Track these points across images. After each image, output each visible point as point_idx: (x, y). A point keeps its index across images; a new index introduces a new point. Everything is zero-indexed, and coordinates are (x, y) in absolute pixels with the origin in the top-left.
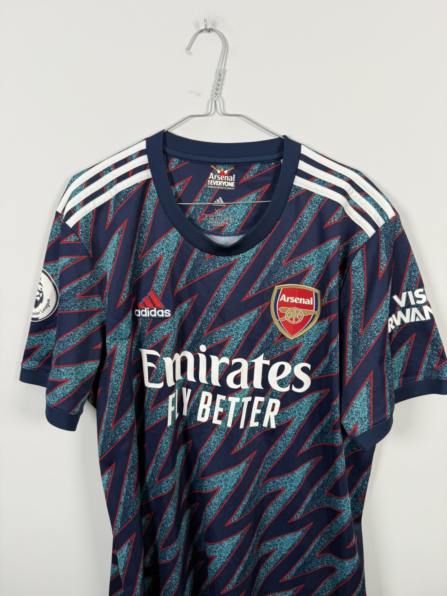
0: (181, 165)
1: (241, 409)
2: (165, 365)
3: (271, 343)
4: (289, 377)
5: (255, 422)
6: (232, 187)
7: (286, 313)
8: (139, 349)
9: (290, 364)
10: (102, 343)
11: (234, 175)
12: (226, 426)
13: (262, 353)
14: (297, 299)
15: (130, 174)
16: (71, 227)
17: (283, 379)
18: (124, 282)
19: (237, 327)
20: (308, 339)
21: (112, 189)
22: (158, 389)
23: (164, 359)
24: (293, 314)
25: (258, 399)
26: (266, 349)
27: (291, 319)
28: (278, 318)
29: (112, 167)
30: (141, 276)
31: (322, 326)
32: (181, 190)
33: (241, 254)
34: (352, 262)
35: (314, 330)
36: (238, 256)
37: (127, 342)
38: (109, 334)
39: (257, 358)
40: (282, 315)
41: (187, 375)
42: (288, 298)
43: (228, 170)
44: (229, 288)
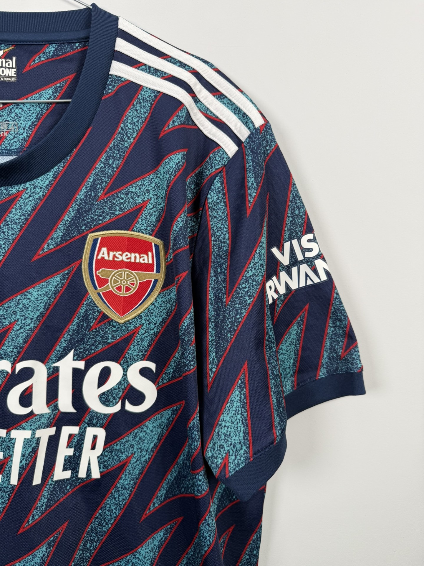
3: (86, 330)
4: (119, 388)
5: (64, 470)
7: (109, 279)
9: (121, 365)
11: (14, 59)
12: (9, 483)
13: (71, 350)
14: (127, 255)
17: (108, 391)
19: (24, 305)
20: (148, 320)
24: (121, 280)
25: (67, 431)
26: (77, 342)
27: (119, 289)
28: (95, 288)
31: (169, 297)
33: (28, 183)
35: (157, 305)
36: (23, 185)
39: (63, 358)
40: (103, 282)
42: (112, 254)
43: (5, 51)
44: (9, 239)
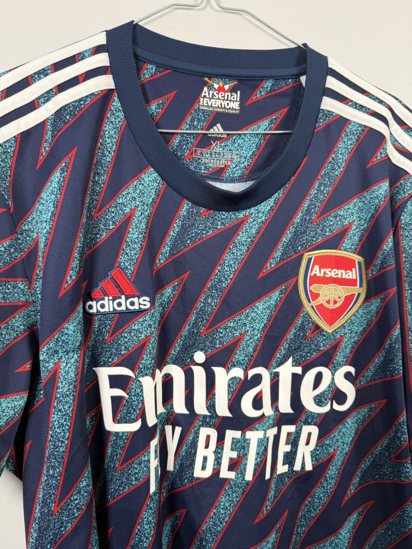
0: (159, 75)
1: (266, 449)
2: (142, 390)
3: (302, 339)
4: (329, 390)
5: (283, 465)
6: (235, 110)
7: (321, 293)
8: (94, 369)
9: (330, 369)
10: (30, 362)
11: (239, 92)
12: (244, 479)
13: (290, 357)
14: (335, 272)
15: (81, 79)
17: (321, 393)
18: (71, 252)
19: (252, 318)
20: (350, 330)
21: (49, 102)
22: (131, 432)
23: (141, 379)
24: (330, 294)
26: (295, 349)
27: (328, 302)
28: (310, 302)
29: (49, 70)
30: (96, 246)
31: (369, 309)
32: (160, 110)
33: (253, 208)
34: (400, 216)
35: (358, 316)
36: (248, 210)
37: (76, 356)
38: (44, 343)
39: (283, 364)
40: (316, 296)
41: (172, 405)
42: (323, 271)
43: (230, 85)
44: (238, 259)
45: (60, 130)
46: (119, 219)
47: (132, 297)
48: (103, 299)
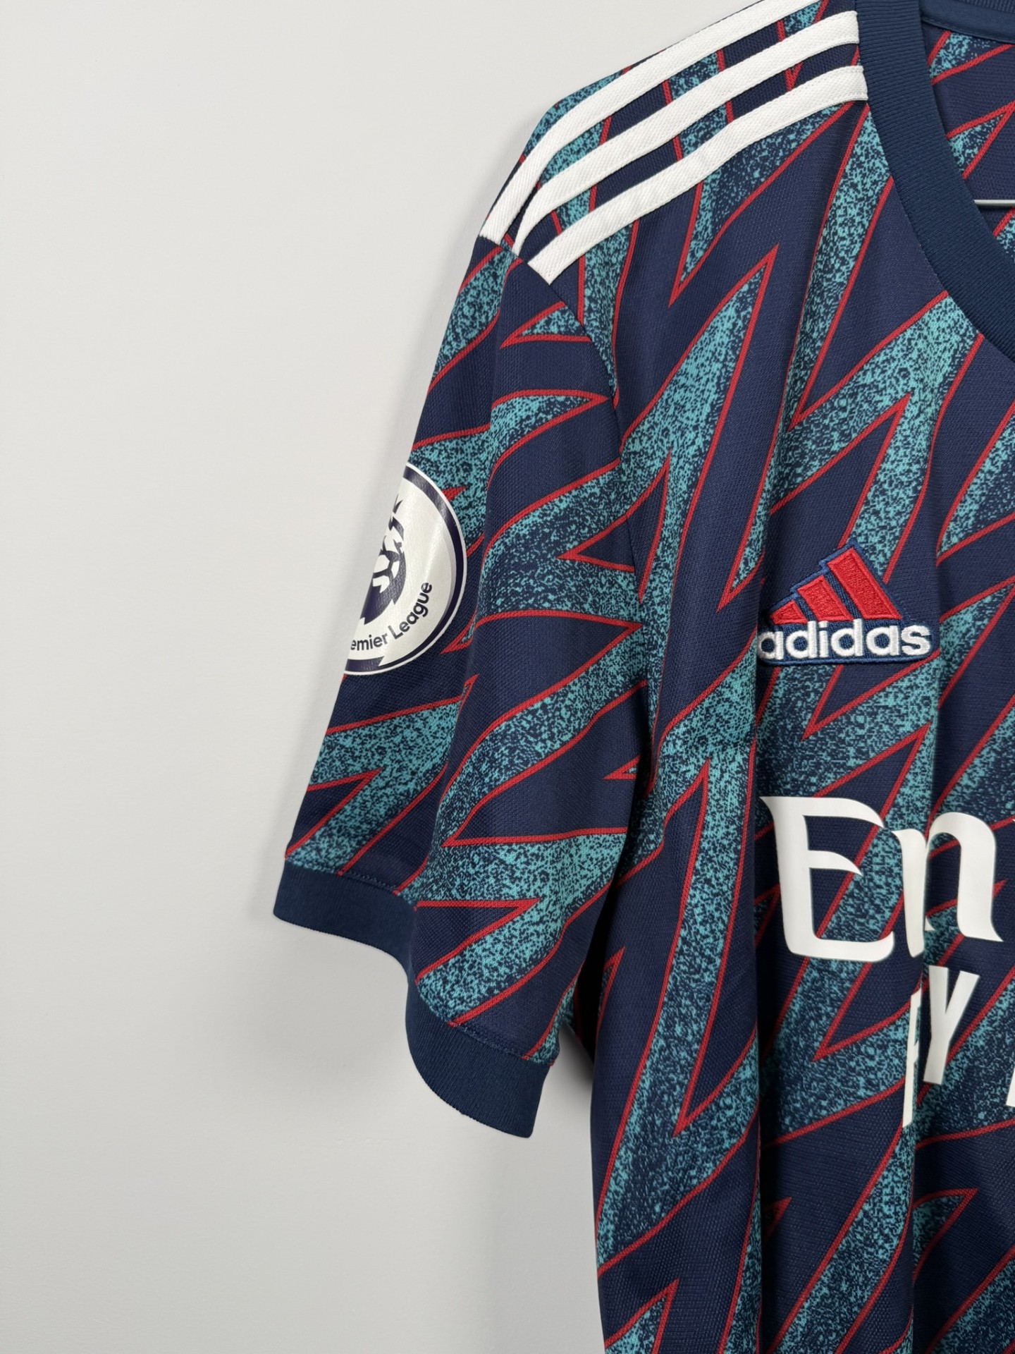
0: (977, 59)
2: (900, 861)
8: (764, 799)
10: (635, 761)
15: (789, 79)
16: (549, 278)
21: (707, 144)
23: (897, 833)
29: (712, 63)
30: (792, 495)
32: (976, 150)
37: (739, 758)
38: (680, 716)
41: (954, 915)
45: (737, 206)
46: (859, 424)
47: (882, 625)
48: (804, 627)
